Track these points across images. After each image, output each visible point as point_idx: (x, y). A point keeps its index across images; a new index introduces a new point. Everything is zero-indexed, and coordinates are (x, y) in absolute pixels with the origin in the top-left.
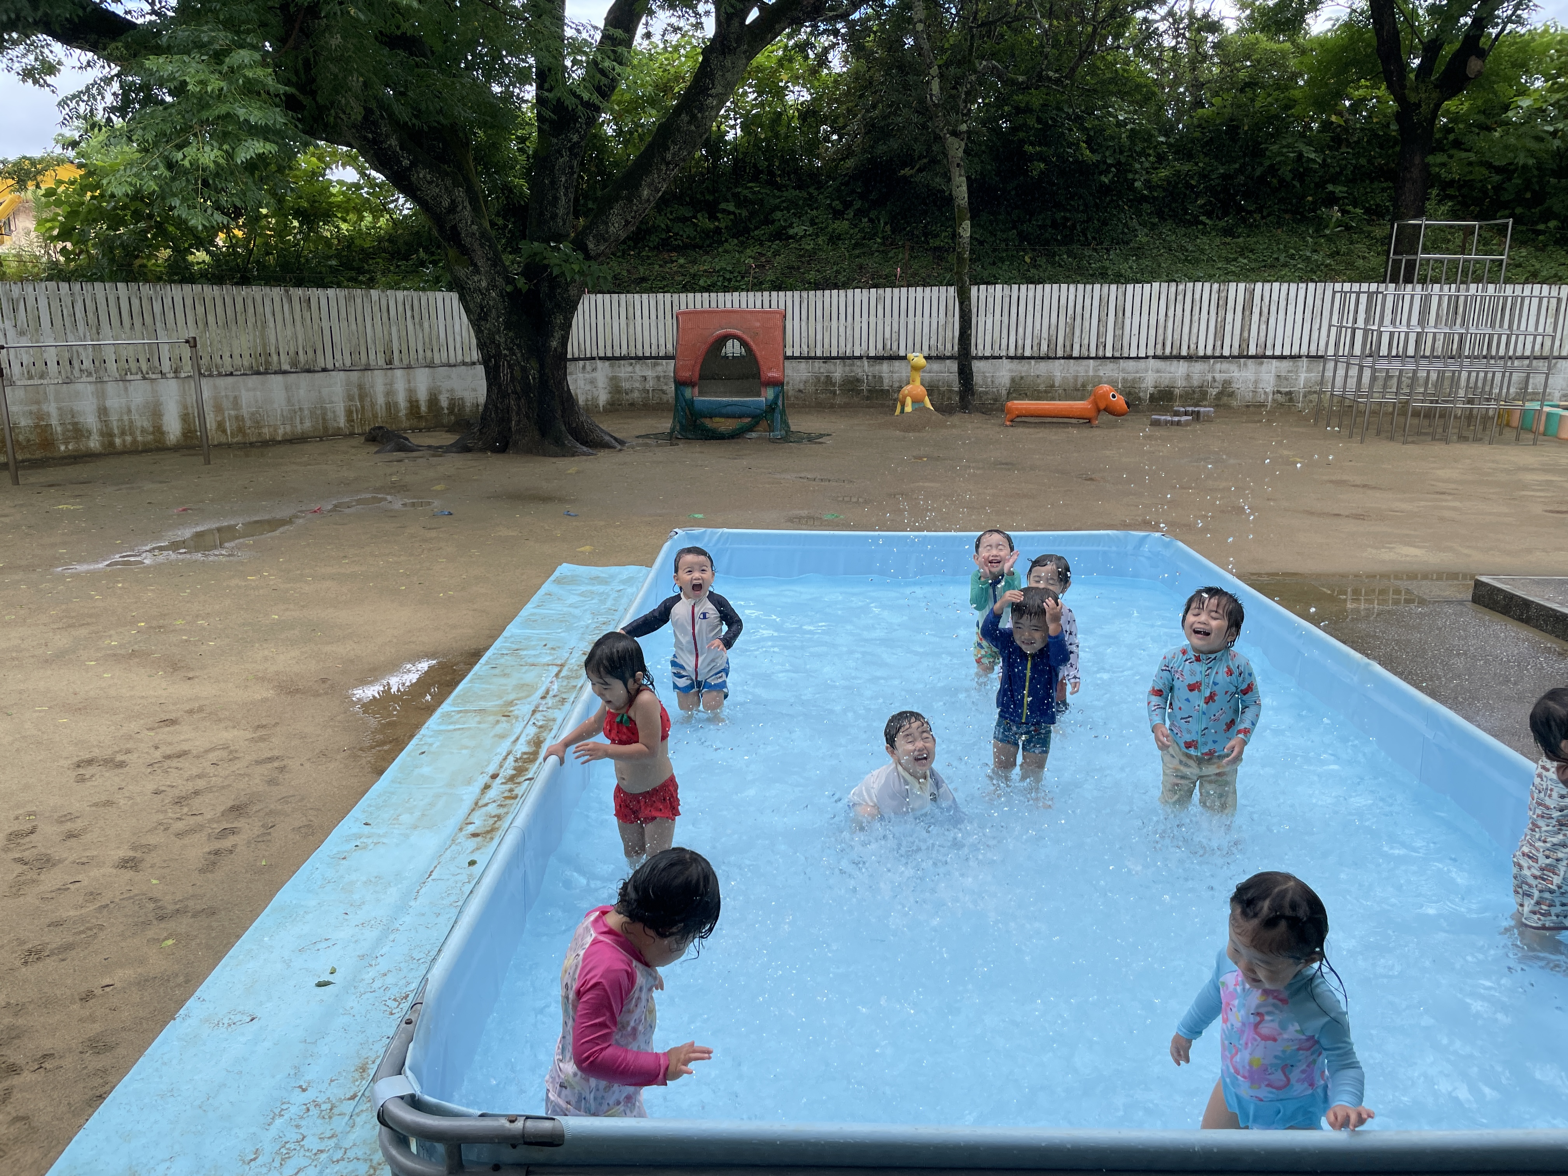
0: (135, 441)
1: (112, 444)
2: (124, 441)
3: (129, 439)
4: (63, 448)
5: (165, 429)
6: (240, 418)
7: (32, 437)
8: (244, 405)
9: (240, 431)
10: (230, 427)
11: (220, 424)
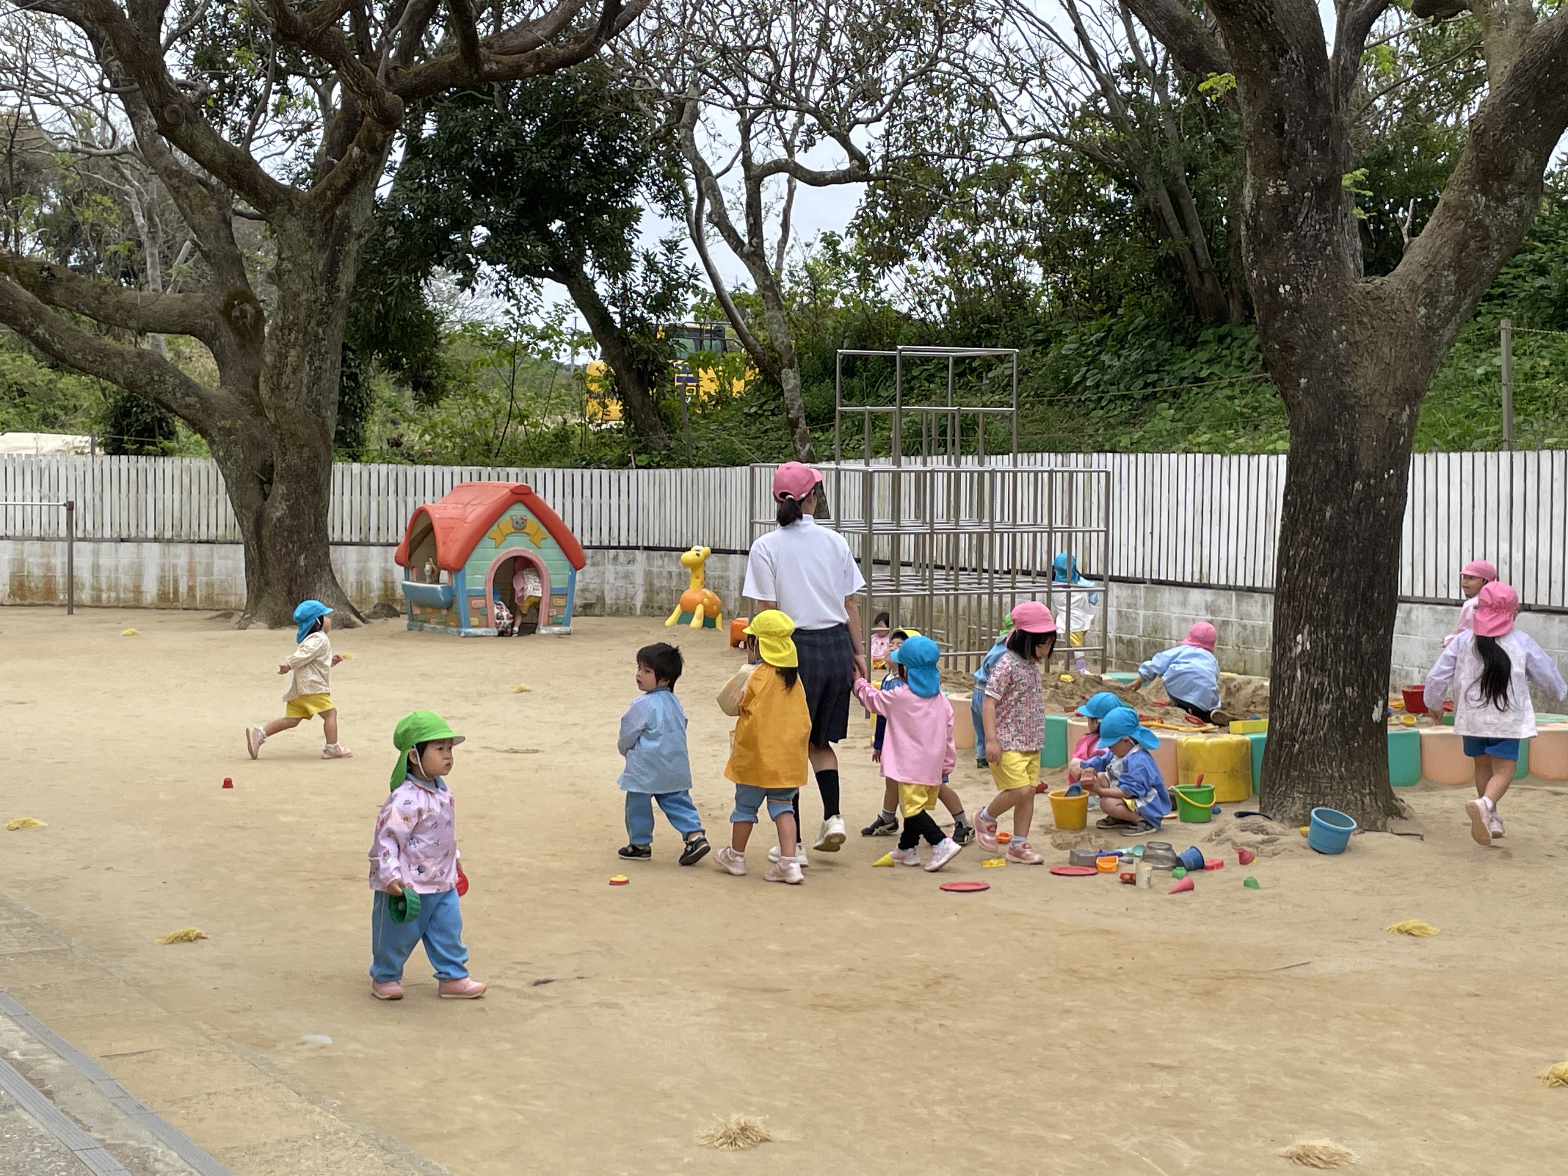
0: (118, 598)
1: (99, 599)
2: (109, 597)
3: (113, 595)
5: (144, 588)
6: (210, 585)
7: (40, 585)
8: (215, 573)
9: (209, 598)
10: (200, 593)
11: (191, 589)
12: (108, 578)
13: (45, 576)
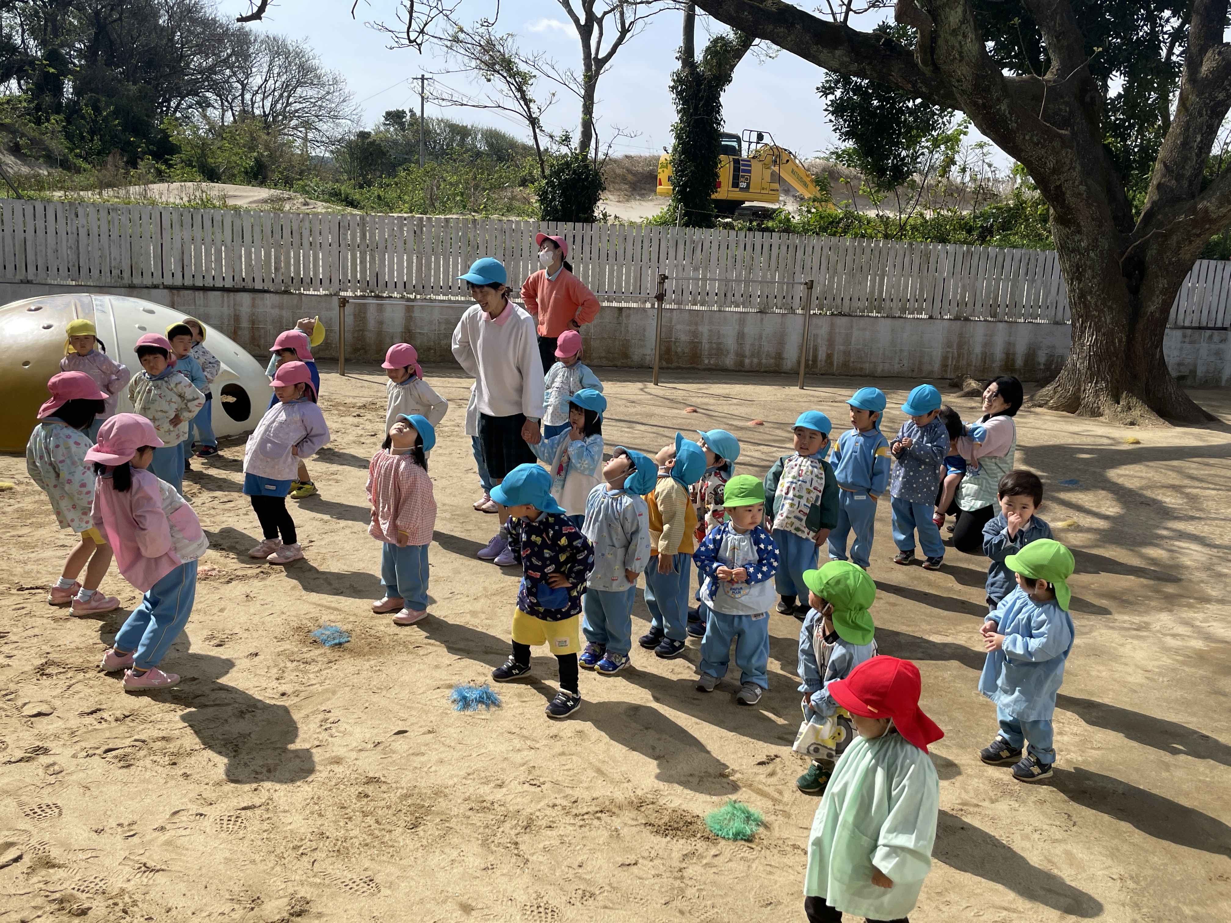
0: (760, 364)
1: (742, 364)
3: (755, 360)
4: (706, 362)
5: (785, 355)
6: (847, 353)
7: (686, 350)
8: (853, 342)
9: (845, 364)
10: (837, 359)
11: (829, 356)
12: (753, 345)
13: (692, 342)
